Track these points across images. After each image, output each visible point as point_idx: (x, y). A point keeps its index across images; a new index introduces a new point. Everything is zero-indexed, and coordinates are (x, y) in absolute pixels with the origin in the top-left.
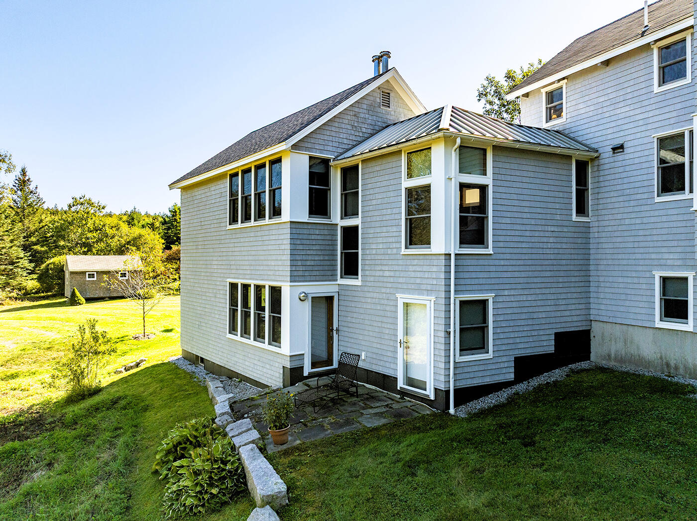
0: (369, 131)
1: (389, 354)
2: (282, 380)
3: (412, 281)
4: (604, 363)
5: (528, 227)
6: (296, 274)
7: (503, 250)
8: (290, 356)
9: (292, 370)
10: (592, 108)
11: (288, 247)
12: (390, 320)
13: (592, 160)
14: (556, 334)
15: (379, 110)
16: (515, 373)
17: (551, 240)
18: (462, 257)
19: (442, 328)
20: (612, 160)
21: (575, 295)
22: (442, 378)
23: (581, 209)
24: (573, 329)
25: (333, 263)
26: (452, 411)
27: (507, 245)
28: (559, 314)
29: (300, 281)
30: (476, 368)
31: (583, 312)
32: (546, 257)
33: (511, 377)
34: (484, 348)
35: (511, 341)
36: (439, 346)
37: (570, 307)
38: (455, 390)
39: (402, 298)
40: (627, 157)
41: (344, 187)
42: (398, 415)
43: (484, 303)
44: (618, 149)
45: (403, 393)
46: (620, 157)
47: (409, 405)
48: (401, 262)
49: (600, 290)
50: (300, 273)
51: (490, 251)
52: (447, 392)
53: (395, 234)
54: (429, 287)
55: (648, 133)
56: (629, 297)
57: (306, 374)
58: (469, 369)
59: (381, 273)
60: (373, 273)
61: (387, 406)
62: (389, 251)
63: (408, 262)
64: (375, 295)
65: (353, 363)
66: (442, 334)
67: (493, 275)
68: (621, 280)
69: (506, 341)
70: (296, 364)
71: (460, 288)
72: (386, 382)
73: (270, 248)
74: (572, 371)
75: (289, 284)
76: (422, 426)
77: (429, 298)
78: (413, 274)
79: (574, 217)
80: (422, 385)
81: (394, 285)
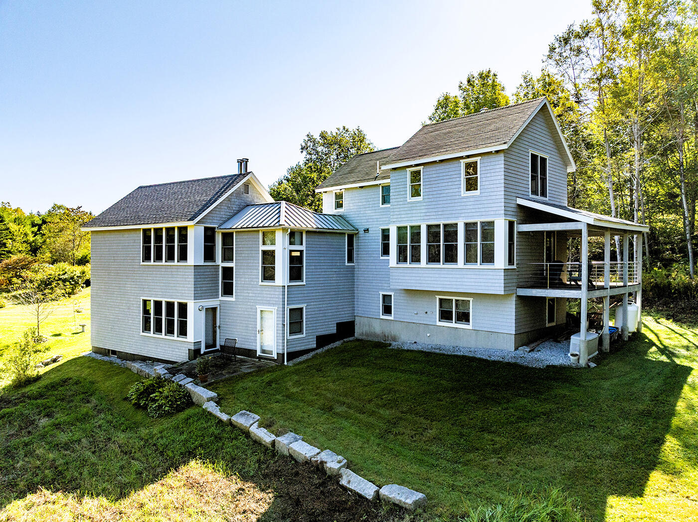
0: (237, 209)
1: (252, 338)
2: (188, 357)
3: (265, 299)
4: (360, 337)
5: (323, 270)
6: (197, 295)
7: (311, 282)
8: (194, 343)
9: (195, 351)
10: (356, 207)
11: (193, 280)
12: (253, 320)
13: (356, 234)
14: (337, 324)
15: (242, 196)
16: (317, 344)
17: (335, 276)
18: (291, 287)
19: (281, 322)
20: (364, 235)
21: (347, 303)
22: (281, 348)
23: (350, 259)
24: (345, 321)
25: (217, 287)
26: (286, 363)
27: (313, 279)
28: (338, 313)
29: (198, 299)
30: (298, 342)
31: (351, 312)
32: (332, 284)
33: (315, 346)
34: (301, 332)
35: (314, 328)
36: (279, 332)
37: (344, 309)
38: (287, 353)
39: (259, 308)
40: (370, 235)
41: (224, 244)
42: (259, 367)
43: (301, 309)
44: (366, 231)
45: (260, 358)
46: (367, 235)
47: (264, 363)
48: (259, 289)
49: (359, 300)
50: (199, 295)
51: (304, 283)
52: (283, 354)
53: (255, 274)
54: (274, 302)
55: (378, 226)
56: (370, 304)
57: (202, 352)
58: (294, 343)
59: (247, 294)
60: (243, 294)
61: (253, 364)
62: (252, 283)
63: (263, 289)
64: (244, 306)
65: (232, 345)
66: (281, 326)
67: (305, 295)
68: (367, 295)
69: (312, 328)
70: (197, 347)
71: (289, 302)
72: (251, 353)
73: (178, 279)
74: (344, 342)
75: (193, 301)
76: (272, 370)
77: (274, 308)
78: (265, 296)
79: (346, 264)
80: (271, 352)
81: (255, 301)
